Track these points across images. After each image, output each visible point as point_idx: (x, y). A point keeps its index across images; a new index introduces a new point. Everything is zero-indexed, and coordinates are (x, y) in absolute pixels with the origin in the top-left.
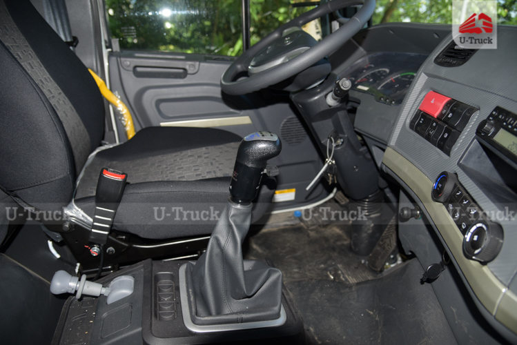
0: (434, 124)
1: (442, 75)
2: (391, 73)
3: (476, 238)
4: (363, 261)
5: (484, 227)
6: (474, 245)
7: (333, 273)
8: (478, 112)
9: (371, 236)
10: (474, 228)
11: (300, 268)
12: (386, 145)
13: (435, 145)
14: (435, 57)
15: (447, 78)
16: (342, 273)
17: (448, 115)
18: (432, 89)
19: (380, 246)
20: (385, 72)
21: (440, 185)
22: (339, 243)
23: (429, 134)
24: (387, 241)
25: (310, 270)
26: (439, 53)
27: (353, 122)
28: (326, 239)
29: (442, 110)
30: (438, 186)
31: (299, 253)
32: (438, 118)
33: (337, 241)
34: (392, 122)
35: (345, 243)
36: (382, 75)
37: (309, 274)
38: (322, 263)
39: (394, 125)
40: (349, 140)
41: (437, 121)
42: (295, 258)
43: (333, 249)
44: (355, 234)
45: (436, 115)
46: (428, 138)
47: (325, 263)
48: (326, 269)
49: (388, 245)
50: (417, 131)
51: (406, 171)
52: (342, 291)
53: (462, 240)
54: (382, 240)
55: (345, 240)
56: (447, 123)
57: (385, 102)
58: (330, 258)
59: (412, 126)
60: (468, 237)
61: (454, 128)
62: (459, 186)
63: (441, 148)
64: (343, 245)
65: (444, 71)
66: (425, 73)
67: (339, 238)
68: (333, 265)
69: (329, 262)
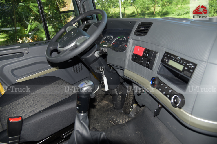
0: (142, 59)
1: (139, 40)
2: (114, 38)
3: (175, 100)
4: (121, 111)
5: (177, 96)
6: (176, 103)
7: (112, 120)
8: (158, 53)
9: (121, 101)
10: (173, 97)
11: (98, 123)
12: (124, 68)
13: (145, 66)
14: (134, 32)
15: (142, 40)
16: (116, 119)
17: (146, 55)
18: (136, 45)
19: (126, 104)
20: (111, 37)
21: (153, 82)
22: (109, 107)
23: (141, 63)
24: (128, 101)
25: (103, 123)
26: (135, 31)
27: (106, 61)
28: (103, 107)
29: (143, 53)
30: (152, 83)
31: (95, 117)
32: (142, 56)
33: (108, 107)
34: (124, 59)
35: (111, 106)
36: (110, 39)
37: (103, 125)
38: (106, 118)
39: (125, 60)
40: (106, 68)
41: (143, 57)
42: (95, 120)
43: (108, 110)
44: (115, 102)
45: (141, 55)
46: (141, 64)
47: (107, 117)
48: (109, 120)
49: (129, 103)
50: (135, 61)
51: (136, 78)
52: (122, 128)
53: (170, 102)
54: (126, 101)
55: (111, 105)
56: (147, 58)
57: (117, 51)
58: (108, 115)
59: (132, 60)
60: (172, 101)
61: (151, 60)
62: (161, 82)
63: (148, 67)
64: (111, 107)
65: (139, 38)
66: (132, 39)
67: (108, 105)
68: (111, 117)
69: (109, 116)
